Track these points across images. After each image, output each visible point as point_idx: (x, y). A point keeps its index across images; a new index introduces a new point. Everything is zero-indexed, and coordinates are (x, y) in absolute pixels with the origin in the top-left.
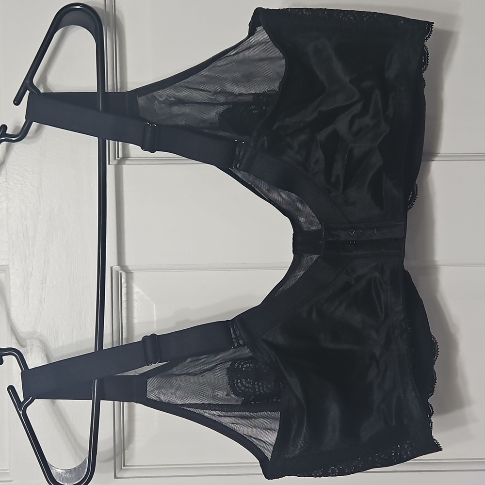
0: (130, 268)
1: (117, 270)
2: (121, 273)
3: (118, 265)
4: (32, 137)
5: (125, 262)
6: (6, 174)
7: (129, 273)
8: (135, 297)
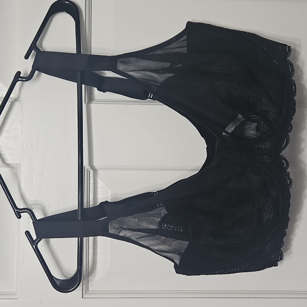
0: (96, 167)
1: (88, 169)
2: (90, 171)
3: (89, 165)
4: (35, 79)
5: (93, 163)
6: (21, 107)
7: (95, 170)
8: (99, 185)
